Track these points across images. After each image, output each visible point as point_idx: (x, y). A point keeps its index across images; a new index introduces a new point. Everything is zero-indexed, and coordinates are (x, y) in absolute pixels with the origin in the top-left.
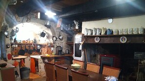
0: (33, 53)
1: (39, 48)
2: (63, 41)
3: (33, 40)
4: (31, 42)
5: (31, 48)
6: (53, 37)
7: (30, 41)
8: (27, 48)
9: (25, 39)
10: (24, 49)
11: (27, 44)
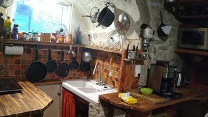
0: (71, 73)
1: (87, 60)
2: (167, 43)
3: (74, 35)
4: (67, 40)
5: (66, 58)
6: (144, 26)
7: (63, 37)
8: (55, 57)
9: (50, 30)
10: (44, 61)
11: (55, 47)
